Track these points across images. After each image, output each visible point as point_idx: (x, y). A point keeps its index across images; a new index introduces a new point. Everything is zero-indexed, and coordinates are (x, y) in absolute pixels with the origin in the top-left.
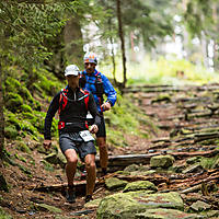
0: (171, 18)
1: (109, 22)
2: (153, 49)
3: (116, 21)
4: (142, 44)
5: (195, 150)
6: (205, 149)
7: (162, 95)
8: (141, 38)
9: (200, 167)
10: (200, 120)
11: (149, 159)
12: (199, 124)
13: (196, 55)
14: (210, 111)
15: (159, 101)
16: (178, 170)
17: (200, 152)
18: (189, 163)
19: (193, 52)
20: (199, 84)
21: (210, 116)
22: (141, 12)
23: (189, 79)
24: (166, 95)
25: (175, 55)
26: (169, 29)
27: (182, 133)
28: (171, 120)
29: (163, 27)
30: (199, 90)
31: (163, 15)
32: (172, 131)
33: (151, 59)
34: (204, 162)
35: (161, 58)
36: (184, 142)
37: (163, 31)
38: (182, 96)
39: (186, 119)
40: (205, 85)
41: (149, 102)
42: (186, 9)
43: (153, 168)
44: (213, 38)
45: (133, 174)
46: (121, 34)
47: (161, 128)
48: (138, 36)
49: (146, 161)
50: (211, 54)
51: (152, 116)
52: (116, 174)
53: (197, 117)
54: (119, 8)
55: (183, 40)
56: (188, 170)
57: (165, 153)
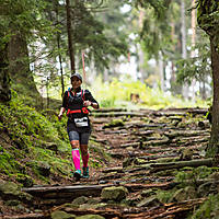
0: (126, 36)
1: (59, 39)
2: (106, 70)
3: (65, 38)
4: (93, 64)
5: (151, 182)
6: (162, 181)
7: (115, 120)
8: (93, 58)
9: (157, 201)
10: (157, 148)
11: (100, 190)
12: (155, 152)
13: (152, 77)
14: (167, 139)
15: (111, 126)
16: (132, 204)
17: (157, 183)
18: (144, 195)
19: (149, 74)
20: (155, 108)
21: (167, 144)
22: (92, 29)
23: (144, 103)
24: (120, 120)
25: (129, 77)
26: (123, 48)
27: (136, 163)
28: (124, 147)
29: (117, 46)
30: (155, 115)
31: (117, 33)
32: (126, 160)
33: (103, 81)
34: (160, 195)
35: (114, 79)
36: (138, 173)
37: (118, 50)
38: (136, 121)
39: (141, 148)
40: (161, 110)
41: (100, 127)
42: (141, 26)
43: (104, 201)
44: (171, 59)
45: (82, 207)
46: (71, 53)
47: (114, 156)
48: (90, 55)
49: (97, 192)
50: (168, 77)
51: (103, 143)
52: (62, 206)
53: (153, 145)
54: (69, 24)
55: (138, 59)
56: (143, 203)
57: (118, 184)
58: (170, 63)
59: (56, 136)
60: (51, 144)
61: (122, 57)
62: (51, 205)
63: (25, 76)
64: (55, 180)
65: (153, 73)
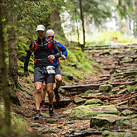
0: (110, 8)
1: (75, 11)
2: (100, 26)
3: (79, 10)
4: (93, 23)
5: (124, 81)
6: (130, 81)
7: (105, 51)
8: (93, 20)
9: (127, 91)
10: (127, 64)
11: (98, 86)
12: (126, 66)
13: (123, 28)
14: (132, 60)
15: (103, 54)
16: (115, 93)
17: (127, 82)
18: (120, 88)
19: (122, 27)
20: (126, 44)
21: (132, 62)
22: (92, 5)
23: (120, 42)
24: (108, 51)
25: (112, 29)
26: (109, 14)
27: (116, 72)
28: (110, 65)
29: (105, 13)
30: (126, 48)
31: (105, 6)
32: (111, 71)
33: (99, 31)
34: (129, 88)
35: (105, 30)
36: (118, 77)
37: (106, 15)
38: (116, 51)
39: (119, 64)
40: (129, 45)
41: (98, 55)
42: (118, 3)
43: (101, 92)
44: (133, 19)
45: (90, 95)
46: (82, 18)
47: (105, 69)
48: (91, 18)
49: (97, 88)
50: (132, 28)
51: (100, 63)
52: (80, 95)
53: (125, 63)
54: (80, 4)
55: (116, 20)
56: (120, 92)
57: (107, 83)
58: (133, 21)
59: (76, 60)
60: (73, 64)
61: (108, 19)
62: (74, 95)
63: (59, 30)
64: (76, 82)
65: (125, 26)
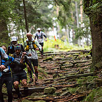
0: (52, 19)
1: (21, 22)
5: (66, 84)
6: (71, 84)
7: (48, 57)
9: (69, 93)
11: (43, 89)
12: (67, 71)
13: (64, 37)
14: (72, 65)
15: (47, 60)
16: (58, 95)
17: (69, 85)
18: (63, 91)
19: (62, 35)
21: (73, 67)
22: (36, 16)
23: (61, 49)
24: (50, 57)
26: (50, 24)
27: (59, 76)
29: (47, 24)
31: (47, 17)
32: (54, 75)
34: (71, 90)
36: (60, 80)
39: (61, 69)
40: (69, 51)
41: (42, 61)
42: (58, 14)
43: (45, 94)
44: (72, 28)
45: (36, 97)
46: (27, 28)
47: (48, 73)
50: (71, 36)
51: (44, 68)
53: (66, 67)
54: (25, 15)
55: (57, 29)
56: (63, 94)
57: (51, 86)
58: (72, 30)
61: (50, 28)
63: (7, 39)
65: (64, 35)
